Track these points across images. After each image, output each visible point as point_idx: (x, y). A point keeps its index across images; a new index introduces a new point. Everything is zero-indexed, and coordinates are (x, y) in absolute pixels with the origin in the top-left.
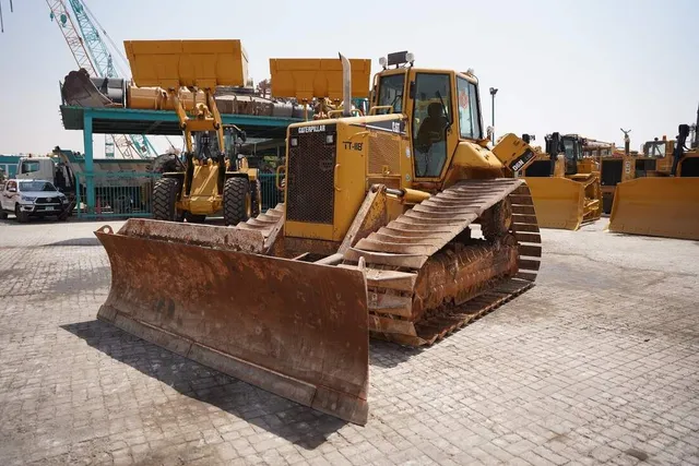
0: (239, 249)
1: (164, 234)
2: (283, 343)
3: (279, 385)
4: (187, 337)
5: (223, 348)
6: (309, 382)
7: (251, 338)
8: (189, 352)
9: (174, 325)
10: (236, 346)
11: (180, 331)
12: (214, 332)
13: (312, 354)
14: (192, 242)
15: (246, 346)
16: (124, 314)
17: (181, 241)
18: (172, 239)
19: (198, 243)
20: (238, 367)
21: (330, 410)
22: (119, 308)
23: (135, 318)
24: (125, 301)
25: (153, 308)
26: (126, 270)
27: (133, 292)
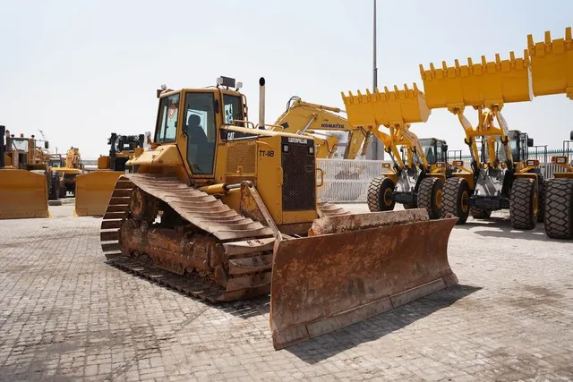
3: (434, 287)
4: (383, 297)
5: (406, 287)
8: (392, 304)
9: (370, 296)
11: (377, 296)
12: (396, 282)
14: (395, 223)
16: (313, 321)
17: (388, 224)
18: (382, 225)
20: (417, 292)
22: (304, 319)
23: (330, 315)
24: (307, 308)
25: (344, 296)
26: (302, 276)
27: (314, 294)
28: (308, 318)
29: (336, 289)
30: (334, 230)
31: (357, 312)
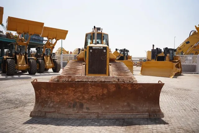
0: (124, 82)
1: (84, 80)
2: (135, 105)
3: (138, 116)
4: (94, 113)
6: (146, 112)
7: (123, 107)
8: (98, 117)
9: (85, 110)
10: (118, 110)
11: (90, 111)
12: (106, 108)
13: (144, 106)
14: (101, 82)
15: (122, 109)
16: (50, 112)
19: (104, 82)
20: (122, 116)
21: (155, 117)
22: (46, 111)
23: (59, 112)
24: (49, 107)
25: (70, 107)
26: (48, 95)
27: (54, 103)
28: (48, 111)
29: (66, 104)
30: (58, 81)
31: (74, 115)
